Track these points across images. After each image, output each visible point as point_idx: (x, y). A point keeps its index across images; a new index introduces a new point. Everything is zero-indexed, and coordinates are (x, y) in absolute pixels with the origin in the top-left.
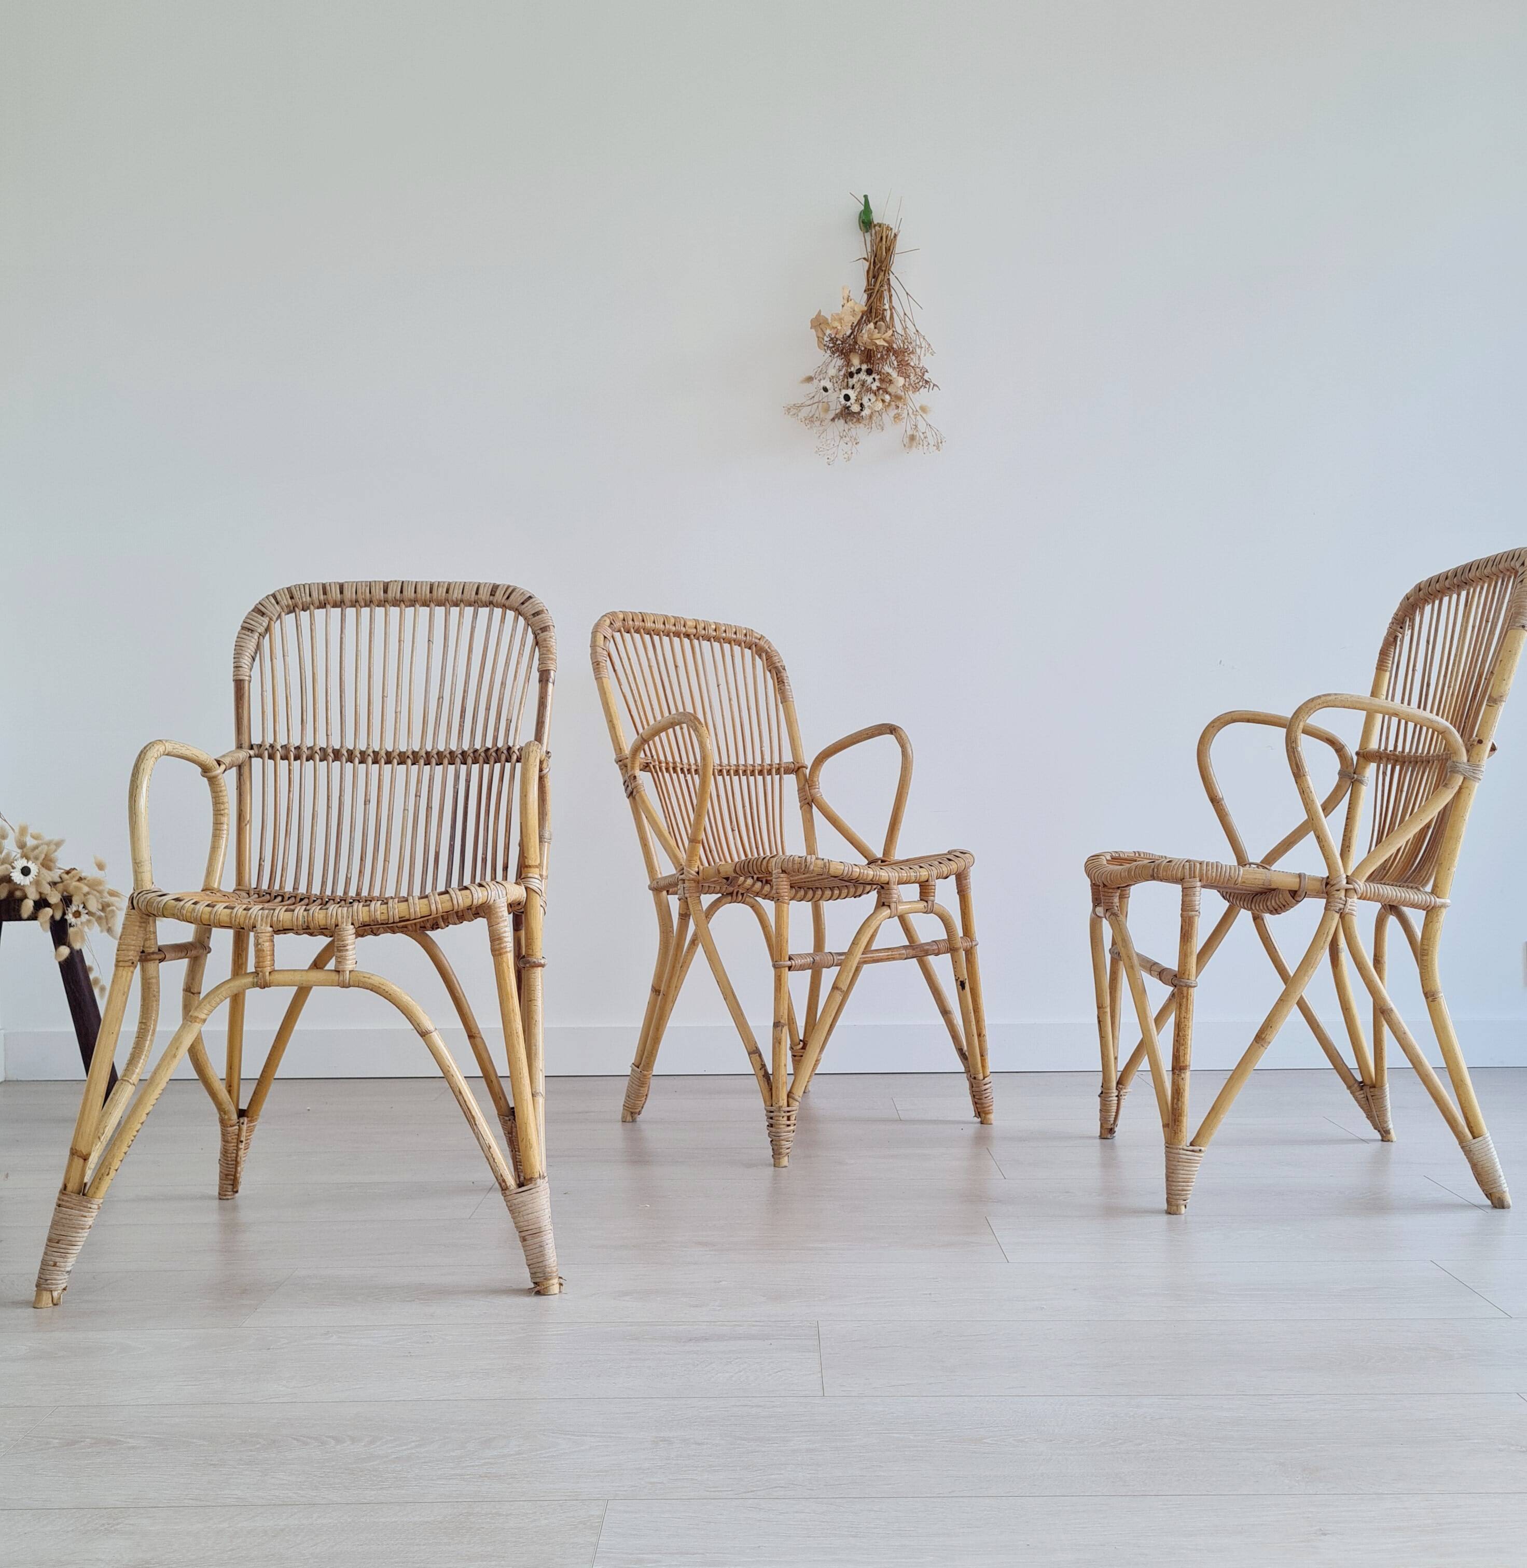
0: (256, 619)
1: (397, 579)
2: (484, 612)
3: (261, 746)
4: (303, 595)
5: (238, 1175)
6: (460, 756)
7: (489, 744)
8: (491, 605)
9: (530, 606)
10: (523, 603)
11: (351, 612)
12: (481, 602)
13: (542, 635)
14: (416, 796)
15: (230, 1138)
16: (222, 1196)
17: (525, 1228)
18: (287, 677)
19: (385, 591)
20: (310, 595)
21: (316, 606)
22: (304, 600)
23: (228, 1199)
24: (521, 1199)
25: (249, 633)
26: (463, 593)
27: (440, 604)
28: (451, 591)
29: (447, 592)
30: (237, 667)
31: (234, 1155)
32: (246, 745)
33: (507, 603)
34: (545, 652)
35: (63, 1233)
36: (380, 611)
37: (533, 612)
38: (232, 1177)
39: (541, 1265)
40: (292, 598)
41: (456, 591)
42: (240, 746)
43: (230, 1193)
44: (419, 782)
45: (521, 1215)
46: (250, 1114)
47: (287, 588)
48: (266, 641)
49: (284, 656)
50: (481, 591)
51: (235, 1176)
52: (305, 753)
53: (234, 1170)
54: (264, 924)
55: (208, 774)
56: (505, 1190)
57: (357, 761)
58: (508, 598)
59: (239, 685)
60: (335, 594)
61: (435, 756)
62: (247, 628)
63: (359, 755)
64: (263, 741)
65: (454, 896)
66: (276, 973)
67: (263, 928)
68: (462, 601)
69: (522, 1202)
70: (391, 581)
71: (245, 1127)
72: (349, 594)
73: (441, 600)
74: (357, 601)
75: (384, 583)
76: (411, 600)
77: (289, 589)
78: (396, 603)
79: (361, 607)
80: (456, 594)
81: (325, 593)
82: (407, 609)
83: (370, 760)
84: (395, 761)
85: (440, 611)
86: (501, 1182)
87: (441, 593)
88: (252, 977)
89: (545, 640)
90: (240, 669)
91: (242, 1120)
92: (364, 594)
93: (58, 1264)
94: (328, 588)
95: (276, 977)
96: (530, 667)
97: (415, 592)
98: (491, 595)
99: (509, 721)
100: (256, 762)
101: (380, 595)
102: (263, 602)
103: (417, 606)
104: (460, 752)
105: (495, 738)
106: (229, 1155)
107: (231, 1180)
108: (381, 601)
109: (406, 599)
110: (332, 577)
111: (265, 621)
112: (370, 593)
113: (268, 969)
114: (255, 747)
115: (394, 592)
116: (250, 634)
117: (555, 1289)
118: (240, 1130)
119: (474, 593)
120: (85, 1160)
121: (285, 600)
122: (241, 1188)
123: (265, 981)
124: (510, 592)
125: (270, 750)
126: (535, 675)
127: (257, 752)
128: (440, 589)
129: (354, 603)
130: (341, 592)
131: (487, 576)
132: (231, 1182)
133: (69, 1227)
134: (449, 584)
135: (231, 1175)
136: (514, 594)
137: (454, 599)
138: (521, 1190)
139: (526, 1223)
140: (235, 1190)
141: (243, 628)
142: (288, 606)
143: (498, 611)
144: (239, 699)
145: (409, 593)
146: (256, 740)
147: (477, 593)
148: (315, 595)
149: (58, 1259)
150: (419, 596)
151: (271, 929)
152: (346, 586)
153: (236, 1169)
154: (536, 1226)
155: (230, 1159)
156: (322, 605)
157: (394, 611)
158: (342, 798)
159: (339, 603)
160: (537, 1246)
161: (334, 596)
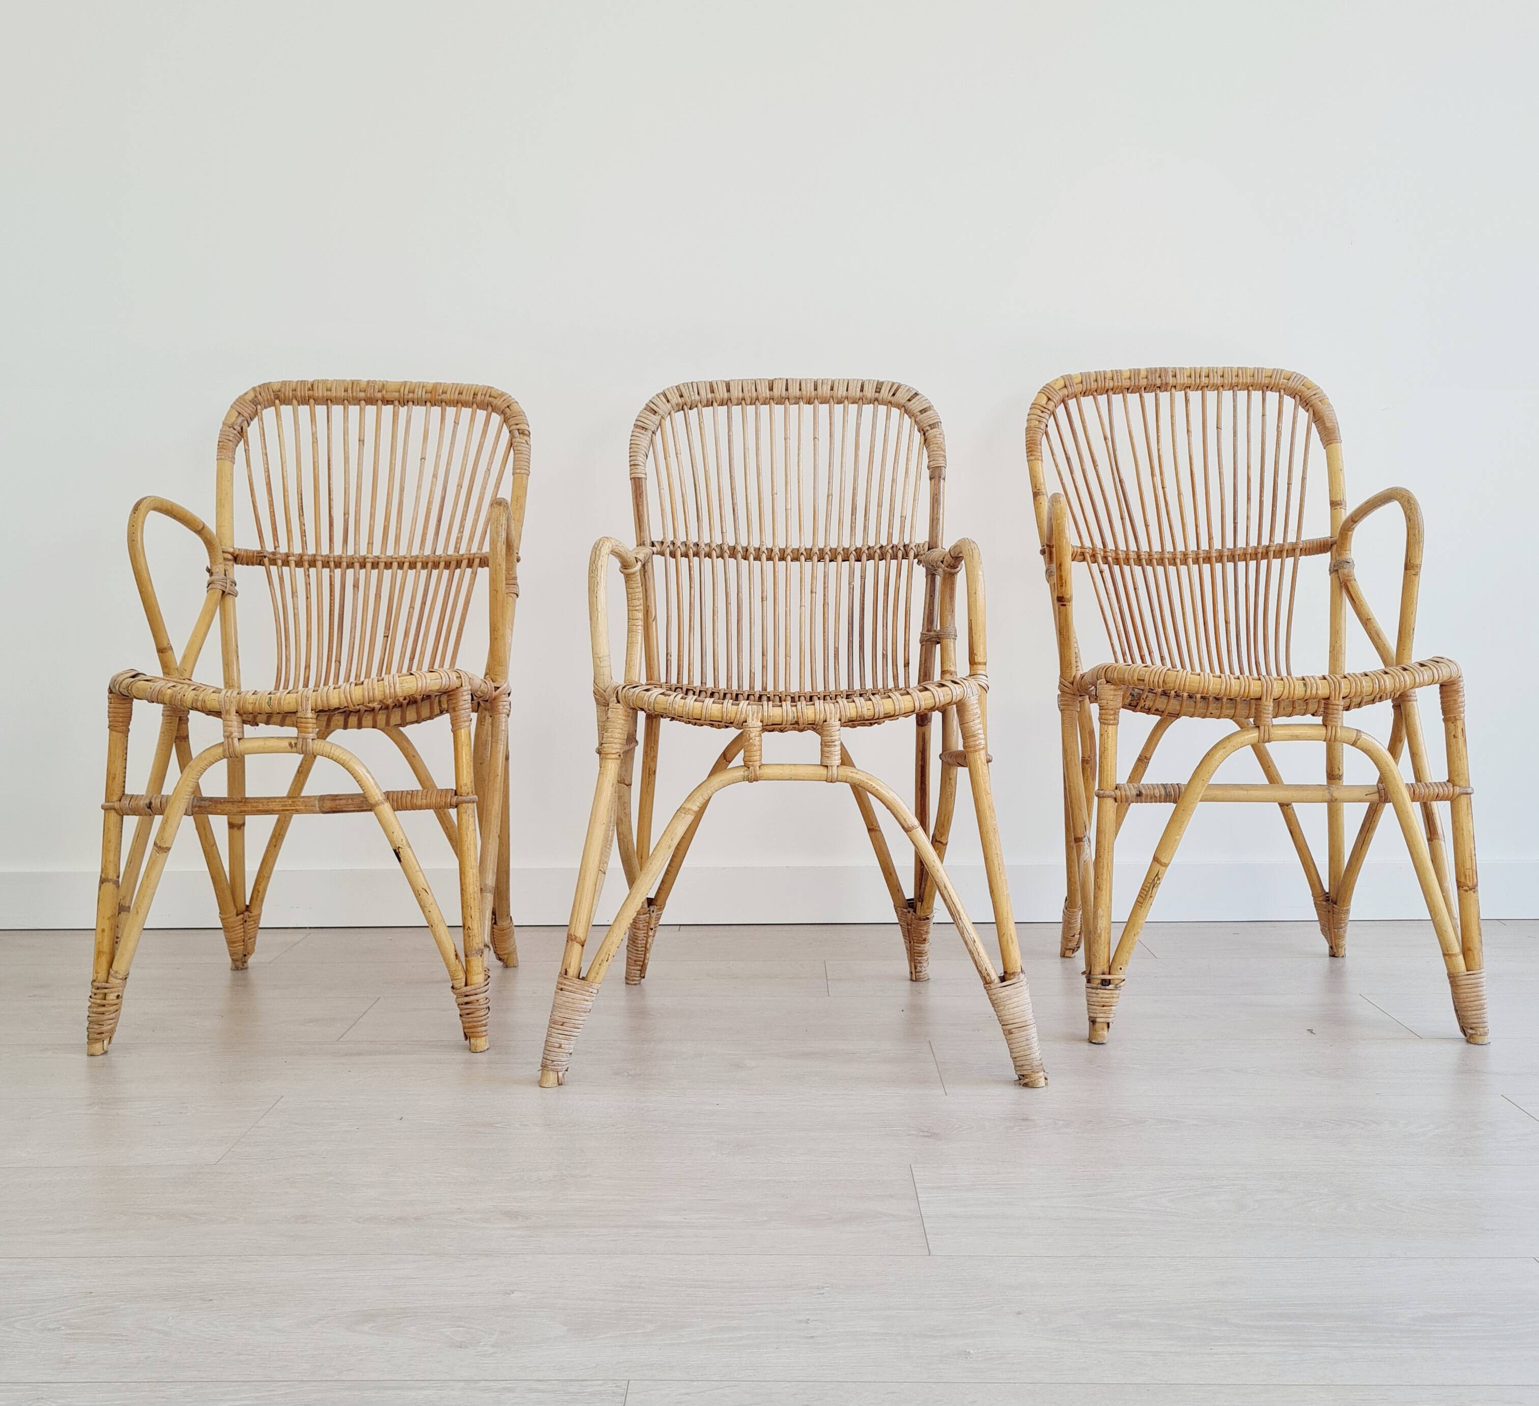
0: (649, 418)
1: (782, 377)
2: (868, 409)
3: (662, 543)
4: (692, 393)
5: (646, 961)
6: (854, 553)
7: (884, 542)
8: (876, 403)
9: (917, 403)
10: (909, 400)
11: (736, 410)
12: (866, 399)
13: (930, 431)
14: (812, 592)
15: (641, 925)
16: (628, 980)
17: (1011, 1022)
18: (682, 475)
19: (771, 389)
20: (698, 394)
21: (703, 404)
22: (693, 398)
23: (635, 984)
24: (1007, 993)
25: (643, 432)
26: (847, 390)
27: (824, 401)
28: (835, 388)
29: (832, 389)
30: (633, 465)
31: (644, 942)
32: (648, 542)
33: (894, 399)
34: (936, 449)
35: (567, 1016)
36: (764, 409)
37: (921, 409)
38: (641, 963)
39: (1028, 1057)
40: (681, 396)
41: (840, 388)
42: (641, 544)
43: (637, 979)
44: (813, 577)
45: (1006, 1008)
46: (659, 902)
47: (676, 387)
48: (658, 437)
49: (677, 454)
50: (866, 388)
51: (644, 961)
52: (704, 549)
53: (643, 956)
54: (755, 719)
55: (626, 571)
56: (990, 983)
57: (752, 558)
58: (894, 395)
59: (637, 485)
60: (722, 393)
61: (829, 553)
62: (640, 426)
63: (754, 552)
64: (664, 538)
65: (935, 693)
66: (765, 767)
67: (754, 722)
68: (847, 398)
69: (1007, 996)
70: (775, 379)
71: (654, 915)
72: (736, 393)
73: (826, 398)
74: (743, 399)
75: (769, 381)
76: (796, 398)
77: (678, 387)
78: (780, 401)
79: (746, 405)
80: (841, 392)
81: (712, 391)
82: (792, 406)
83: (764, 557)
84: (789, 558)
85: (824, 408)
86: (986, 976)
87: (825, 391)
88: (743, 770)
89: (935, 437)
90: (638, 467)
91: (652, 908)
92: (750, 393)
93: (563, 1046)
94: (715, 386)
95: (766, 771)
96: (919, 464)
97: (800, 390)
98: (876, 392)
99: (903, 518)
100: (658, 560)
101: (766, 394)
102: (654, 401)
103: (801, 403)
104: (854, 549)
105: (890, 535)
106: (640, 942)
107: (639, 965)
108: (767, 398)
109: (791, 396)
110: (718, 375)
111: (656, 419)
112: (756, 390)
113: (758, 764)
114: (656, 544)
115: (779, 390)
116: (645, 433)
117: (1042, 1082)
118: (650, 917)
119: (859, 390)
120: (583, 946)
121: (675, 399)
122: (648, 973)
123: (755, 774)
124: (895, 390)
125: (671, 547)
126: (926, 473)
127: (659, 549)
128: (825, 387)
129: (741, 401)
130: (728, 391)
131: (871, 372)
132: (639, 968)
133: (572, 1010)
134: (833, 382)
135: (640, 961)
136: (900, 390)
137: (839, 396)
138: (1005, 984)
139: (1011, 1017)
140: (642, 975)
141: (636, 426)
142: (677, 405)
143: (882, 409)
144: (638, 497)
145: (794, 391)
146: (657, 537)
147: (862, 390)
148: (703, 393)
149: (563, 1041)
150: (804, 393)
151: (761, 724)
152: (732, 384)
153: (645, 955)
154: (1022, 1019)
155: (640, 946)
156: (710, 404)
157: (779, 409)
158: (740, 594)
159: (725, 402)
160: (1024, 1039)
161: (721, 395)
